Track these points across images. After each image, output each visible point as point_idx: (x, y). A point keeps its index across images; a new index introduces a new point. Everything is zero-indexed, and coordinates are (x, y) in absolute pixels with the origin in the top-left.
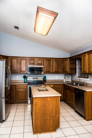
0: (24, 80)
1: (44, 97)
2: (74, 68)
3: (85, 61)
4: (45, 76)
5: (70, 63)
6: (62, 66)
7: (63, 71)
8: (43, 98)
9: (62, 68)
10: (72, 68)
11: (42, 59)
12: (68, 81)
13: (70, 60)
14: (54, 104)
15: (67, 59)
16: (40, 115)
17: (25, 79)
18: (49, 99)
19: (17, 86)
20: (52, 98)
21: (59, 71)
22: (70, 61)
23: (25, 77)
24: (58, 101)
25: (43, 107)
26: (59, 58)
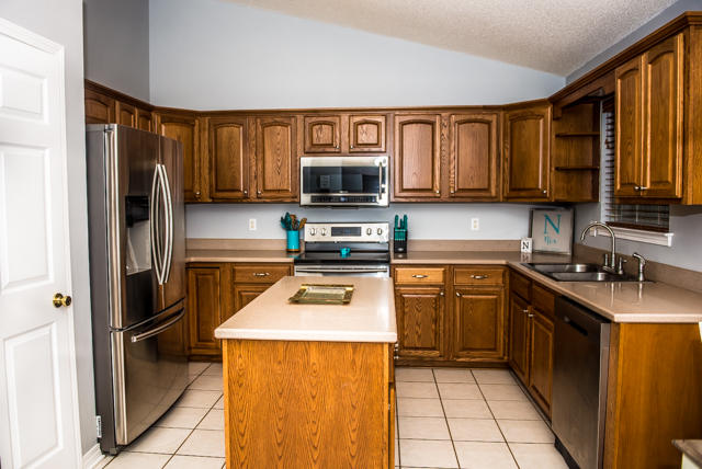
0: (288, 241)
1: (288, 342)
2: (587, 169)
3: (631, 113)
4: (401, 217)
5: (557, 136)
6: (507, 154)
7: (512, 190)
8: (281, 348)
9: (507, 165)
10: (573, 164)
11: (381, 119)
12: (551, 248)
13: (553, 112)
14: (353, 388)
15: (536, 110)
16: (261, 444)
17: (293, 234)
18: (314, 356)
19: (240, 271)
20: (335, 352)
21: (487, 190)
22: (555, 119)
23: (289, 224)
24: (374, 371)
25: (281, 402)
26: (486, 108)
